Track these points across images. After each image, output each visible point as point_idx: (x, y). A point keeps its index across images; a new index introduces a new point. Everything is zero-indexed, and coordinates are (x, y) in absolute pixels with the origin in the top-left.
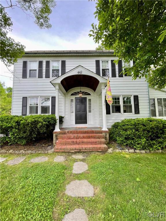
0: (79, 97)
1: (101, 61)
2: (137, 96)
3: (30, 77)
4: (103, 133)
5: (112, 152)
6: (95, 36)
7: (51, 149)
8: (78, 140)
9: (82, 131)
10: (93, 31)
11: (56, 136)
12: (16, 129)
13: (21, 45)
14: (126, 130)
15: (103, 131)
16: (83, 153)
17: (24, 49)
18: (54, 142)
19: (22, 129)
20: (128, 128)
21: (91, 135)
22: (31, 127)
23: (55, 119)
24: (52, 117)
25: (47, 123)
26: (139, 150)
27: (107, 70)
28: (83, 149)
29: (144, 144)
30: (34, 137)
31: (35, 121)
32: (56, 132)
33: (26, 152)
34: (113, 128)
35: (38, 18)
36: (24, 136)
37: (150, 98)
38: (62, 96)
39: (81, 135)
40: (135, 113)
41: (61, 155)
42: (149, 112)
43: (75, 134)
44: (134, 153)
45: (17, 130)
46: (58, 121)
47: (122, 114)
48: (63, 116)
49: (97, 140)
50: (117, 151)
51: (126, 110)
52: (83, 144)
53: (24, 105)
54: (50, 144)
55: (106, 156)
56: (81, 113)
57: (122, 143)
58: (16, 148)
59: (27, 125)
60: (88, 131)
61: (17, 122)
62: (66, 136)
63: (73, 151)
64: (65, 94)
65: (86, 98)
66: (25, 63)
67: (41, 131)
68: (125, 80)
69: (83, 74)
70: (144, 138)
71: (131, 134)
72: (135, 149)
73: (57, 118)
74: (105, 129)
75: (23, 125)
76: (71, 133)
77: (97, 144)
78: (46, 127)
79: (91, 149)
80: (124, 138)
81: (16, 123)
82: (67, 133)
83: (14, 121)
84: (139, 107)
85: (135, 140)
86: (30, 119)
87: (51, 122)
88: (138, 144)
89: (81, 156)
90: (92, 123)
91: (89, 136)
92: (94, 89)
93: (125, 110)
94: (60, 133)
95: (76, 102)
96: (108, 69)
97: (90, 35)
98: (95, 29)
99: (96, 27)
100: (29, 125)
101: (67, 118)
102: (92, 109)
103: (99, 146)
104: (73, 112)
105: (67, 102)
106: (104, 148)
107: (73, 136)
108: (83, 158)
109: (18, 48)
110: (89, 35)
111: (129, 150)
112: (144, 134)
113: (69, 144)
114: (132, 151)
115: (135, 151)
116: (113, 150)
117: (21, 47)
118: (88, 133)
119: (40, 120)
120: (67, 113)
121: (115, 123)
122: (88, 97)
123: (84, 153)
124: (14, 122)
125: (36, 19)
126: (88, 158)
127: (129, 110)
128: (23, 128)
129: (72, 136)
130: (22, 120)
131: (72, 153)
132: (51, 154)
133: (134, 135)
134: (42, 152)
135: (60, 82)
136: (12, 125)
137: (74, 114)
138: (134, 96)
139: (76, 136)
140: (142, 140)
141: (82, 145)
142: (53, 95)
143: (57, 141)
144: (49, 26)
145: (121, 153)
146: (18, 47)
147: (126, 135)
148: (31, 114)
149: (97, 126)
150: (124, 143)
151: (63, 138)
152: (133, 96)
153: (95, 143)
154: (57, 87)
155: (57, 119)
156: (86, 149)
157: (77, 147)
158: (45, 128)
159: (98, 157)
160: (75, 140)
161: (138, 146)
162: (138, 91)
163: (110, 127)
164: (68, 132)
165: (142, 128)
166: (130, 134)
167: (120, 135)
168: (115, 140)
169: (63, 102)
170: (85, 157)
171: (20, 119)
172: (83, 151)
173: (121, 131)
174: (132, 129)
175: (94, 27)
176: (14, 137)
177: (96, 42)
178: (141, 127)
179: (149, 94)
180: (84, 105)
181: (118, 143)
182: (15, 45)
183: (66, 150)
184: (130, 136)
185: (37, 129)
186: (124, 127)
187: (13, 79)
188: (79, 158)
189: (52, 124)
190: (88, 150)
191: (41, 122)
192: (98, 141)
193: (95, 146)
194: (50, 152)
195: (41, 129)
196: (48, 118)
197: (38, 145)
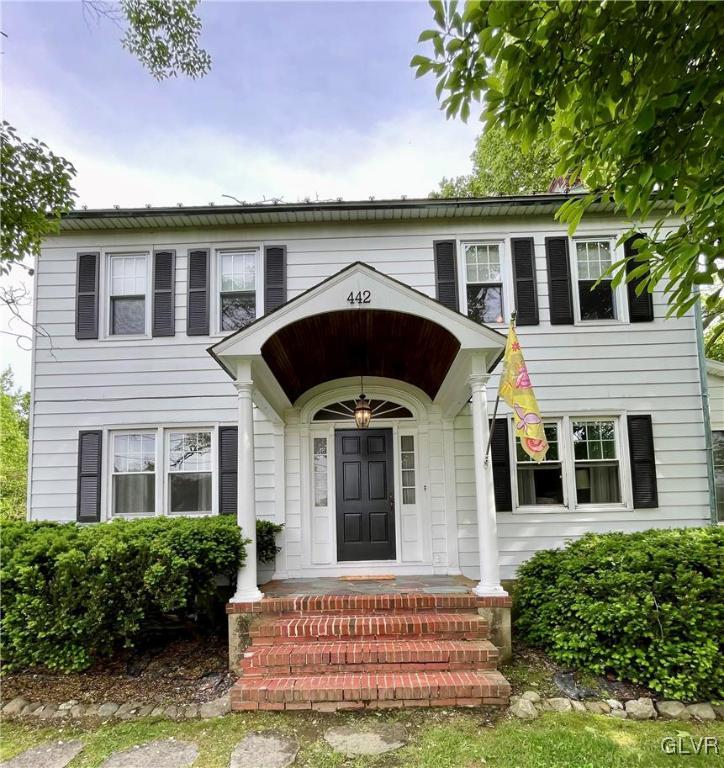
0: (354, 426)
1: (463, 246)
2: (648, 418)
3: (113, 332)
4: (480, 610)
5: (534, 713)
6: (450, 69)
7: (218, 692)
8: (354, 648)
9: (372, 601)
10: (436, 35)
11: (244, 625)
12: (33, 593)
13: (51, 154)
14: (604, 594)
15: (482, 599)
16: (380, 721)
17: (66, 177)
18: (233, 654)
19: (65, 595)
20: (615, 585)
21: (418, 619)
22: (113, 582)
23: (237, 540)
24: (218, 531)
25: (192, 559)
26: (680, 701)
27: (493, 292)
28: (382, 697)
29: (706, 671)
30: (129, 633)
31: (133, 552)
32: (241, 607)
33: (90, 712)
34: (532, 584)
35: (141, 22)
36: (76, 630)
37: (713, 429)
38: (271, 424)
39: (370, 621)
40: (637, 505)
41: (266, 734)
42: (706, 498)
43: (337, 613)
44: (652, 718)
45: (36, 602)
46: (251, 550)
47: (572, 509)
48: (277, 524)
49: (454, 646)
50: (564, 705)
51: (589, 490)
52: (380, 666)
53: (89, 472)
54: (215, 662)
55: (508, 741)
56: (365, 505)
57: (581, 661)
58: (44, 686)
59: (90, 571)
60: (405, 600)
61: (41, 559)
62: (292, 628)
63: (330, 708)
64: (283, 415)
65: (391, 429)
66: (88, 267)
67: (167, 605)
68: (583, 340)
69: (374, 305)
70: (709, 642)
71: (638, 616)
72: (658, 697)
73: (248, 533)
74: (490, 587)
75: (71, 575)
76: (319, 607)
77: (455, 670)
78: (189, 583)
79: (425, 695)
80: (594, 636)
81: (32, 563)
82: (299, 608)
83: (26, 554)
84: (659, 475)
85: (656, 649)
86: (108, 541)
87: (215, 558)
88: (675, 670)
89: (371, 736)
90: (420, 555)
91: (411, 626)
92: (431, 387)
93: (583, 487)
94: (262, 610)
95: (341, 450)
96: (500, 286)
97: (423, 65)
98: (448, 22)
99: (456, 11)
100: (100, 571)
101: (299, 532)
102: (418, 488)
103: (464, 679)
104: (325, 503)
105: (295, 454)
106: (494, 689)
107: (329, 627)
108: (385, 747)
109: (36, 173)
110: (414, 63)
111: (624, 701)
112: (707, 616)
113: (308, 670)
114: (641, 706)
115: (662, 706)
116: (541, 702)
117: (52, 167)
118: (406, 609)
119: (155, 545)
120: (295, 509)
121: (540, 556)
122: (399, 428)
123: (391, 720)
124: (26, 558)
125: (129, 25)
126: (411, 749)
127: (602, 487)
128: (69, 590)
129: (321, 623)
130: (66, 550)
131: (326, 715)
132: (215, 726)
133: (649, 620)
134: (172, 712)
135: (260, 353)
136: (15, 574)
137: (330, 513)
138: (631, 419)
139: (345, 627)
140: (697, 651)
141: (378, 672)
142: (227, 419)
143: (248, 655)
144: (195, 65)
145: (586, 719)
146: (38, 166)
147: (606, 623)
148: (118, 516)
149: (444, 572)
150: (594, 662)
151: (277, 638)
152: (624, 420)
153: (445, 664)
154: (245, 376)
155: (244, 538)
156: (399, 695)
157: (351, 683)
158: (186, 586)
159: (464, 746)
160: (338, 648)
161: (672, 680)
162: (650, 392)
163: (513, 577)
164: (305, 603)
165: (696, 586)
166: (629, 618)
167: (570, 621)
168: (545, 646)
169: (276, 454)
170: (397, 745)
171: (57, 541)
172: (382, 706)
173: (577, 599)
174: (638, 589)
175: (447, 15)
176: (24, 639)
177: (452, 111)
178: (689, 580)
179: (705, 409)
180: (381, 465)
181: (561, 662)
182: (23, 158)
183: (294, 702)
184: (625, 629)
185: (142, 594)
186: (590, 580)
187: (29, 345)
188: (364, 751)
189: (222, 563)
190: (407, 704)
191: (161, 557)
192: (461, 653)
193: (444, 679)
194: (212, 710)
195: (162, 591)
196: (197, 535)
197: (155, 670)
